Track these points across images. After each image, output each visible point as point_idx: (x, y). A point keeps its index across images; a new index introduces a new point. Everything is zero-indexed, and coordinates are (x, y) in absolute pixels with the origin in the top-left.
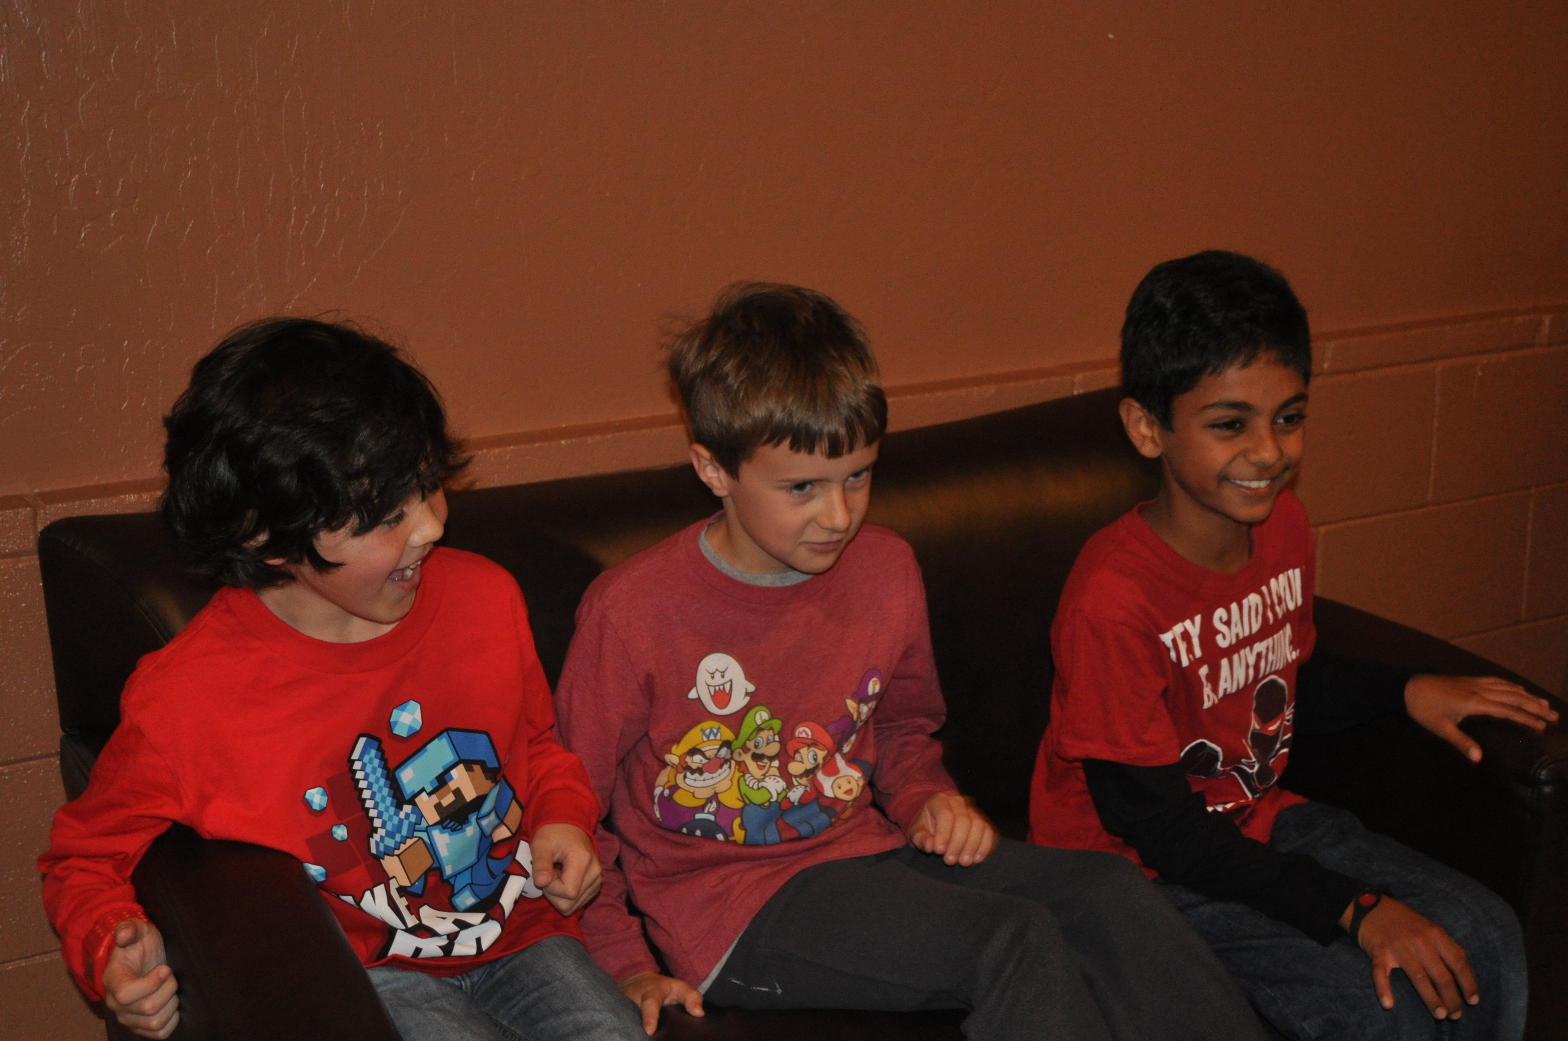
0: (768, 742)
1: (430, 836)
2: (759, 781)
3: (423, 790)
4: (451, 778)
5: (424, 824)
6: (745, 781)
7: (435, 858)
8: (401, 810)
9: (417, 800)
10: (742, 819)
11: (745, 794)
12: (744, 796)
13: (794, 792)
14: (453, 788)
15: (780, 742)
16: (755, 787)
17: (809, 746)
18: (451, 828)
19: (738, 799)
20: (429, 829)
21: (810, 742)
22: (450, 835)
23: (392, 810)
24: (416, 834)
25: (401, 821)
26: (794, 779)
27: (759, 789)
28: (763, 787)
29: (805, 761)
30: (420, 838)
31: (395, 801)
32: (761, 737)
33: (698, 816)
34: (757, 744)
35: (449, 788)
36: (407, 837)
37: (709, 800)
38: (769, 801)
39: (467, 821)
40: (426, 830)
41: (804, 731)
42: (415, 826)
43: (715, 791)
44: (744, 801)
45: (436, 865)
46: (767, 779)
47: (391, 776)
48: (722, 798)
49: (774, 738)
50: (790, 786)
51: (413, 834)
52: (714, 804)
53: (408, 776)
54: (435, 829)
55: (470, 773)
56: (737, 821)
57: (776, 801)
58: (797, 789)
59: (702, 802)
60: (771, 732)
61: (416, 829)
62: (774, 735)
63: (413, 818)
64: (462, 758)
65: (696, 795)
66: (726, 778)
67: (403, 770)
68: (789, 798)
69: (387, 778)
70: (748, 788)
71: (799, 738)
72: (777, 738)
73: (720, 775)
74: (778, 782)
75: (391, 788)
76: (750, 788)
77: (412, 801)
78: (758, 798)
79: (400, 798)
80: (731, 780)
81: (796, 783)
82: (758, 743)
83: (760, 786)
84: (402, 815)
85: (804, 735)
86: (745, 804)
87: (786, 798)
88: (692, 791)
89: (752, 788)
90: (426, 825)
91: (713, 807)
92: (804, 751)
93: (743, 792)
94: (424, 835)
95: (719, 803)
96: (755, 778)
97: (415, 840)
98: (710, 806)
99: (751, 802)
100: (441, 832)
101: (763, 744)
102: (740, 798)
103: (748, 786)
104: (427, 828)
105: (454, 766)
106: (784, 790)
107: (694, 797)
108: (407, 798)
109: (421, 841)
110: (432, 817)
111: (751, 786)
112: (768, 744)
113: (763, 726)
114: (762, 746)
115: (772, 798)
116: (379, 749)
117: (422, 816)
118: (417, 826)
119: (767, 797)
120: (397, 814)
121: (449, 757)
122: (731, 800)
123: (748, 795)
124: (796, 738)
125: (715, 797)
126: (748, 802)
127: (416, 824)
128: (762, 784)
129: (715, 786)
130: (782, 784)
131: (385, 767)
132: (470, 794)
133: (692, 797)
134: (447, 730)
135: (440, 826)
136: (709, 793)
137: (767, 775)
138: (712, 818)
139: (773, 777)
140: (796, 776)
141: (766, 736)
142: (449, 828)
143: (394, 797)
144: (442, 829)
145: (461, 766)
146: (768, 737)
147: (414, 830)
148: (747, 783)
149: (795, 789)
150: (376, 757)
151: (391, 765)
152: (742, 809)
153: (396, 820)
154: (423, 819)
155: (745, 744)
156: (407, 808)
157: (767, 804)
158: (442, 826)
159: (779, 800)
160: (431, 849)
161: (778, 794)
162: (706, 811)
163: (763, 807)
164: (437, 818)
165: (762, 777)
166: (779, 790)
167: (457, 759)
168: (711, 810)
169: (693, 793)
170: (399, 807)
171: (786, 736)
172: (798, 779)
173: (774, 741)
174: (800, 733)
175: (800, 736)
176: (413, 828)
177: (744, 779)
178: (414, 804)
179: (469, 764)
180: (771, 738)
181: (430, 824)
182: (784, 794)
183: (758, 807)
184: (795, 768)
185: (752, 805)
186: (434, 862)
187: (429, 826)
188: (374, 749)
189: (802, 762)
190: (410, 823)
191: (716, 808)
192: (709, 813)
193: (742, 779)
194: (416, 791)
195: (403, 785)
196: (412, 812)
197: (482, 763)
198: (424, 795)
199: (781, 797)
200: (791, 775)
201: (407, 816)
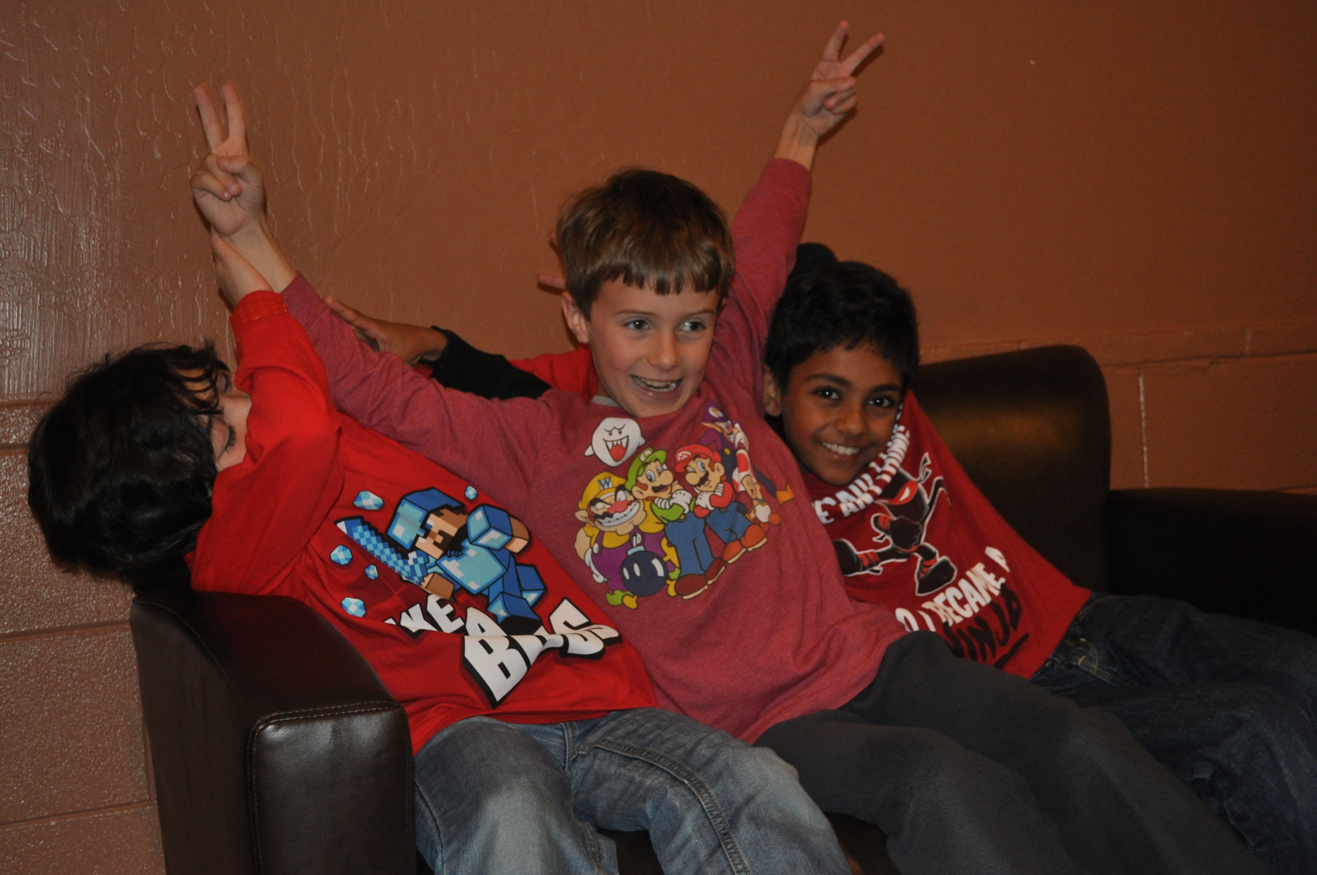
0: (659, 472)
1: (442, 568)
2: (669, 500)
3: (417, 536)
4: (431, 526)
5: (432, 561)
6: (657, 505)
7: (453, 582)
8: (408, 558)
9: (417, 545)
10: (667, 539)
11: (662, 517)
12: (661, 519)
13: (700, 498)
14: (437, 531)
15: (669, 469)
16: (668, 507)
17: (694, 459)
18: (454, 555)
19: (657, 523)
20: (438, 562)
21: (692, 457)
22: (457, 560)
23: (401, 562)
24: (429, 571)
25: (412, 567)
26: (695, 489)
27: (671, 507)
28: (674, 504)
29: (697, 470)
30: (434, 573)
31: (399, 555)
32: (650, 470)
33: (630, 552)
34: (649, 477)
35: (434, 533)
36: (423, 577)
37: (632, 534)
38: (683, 514)
39: (463, 548)
40: (436, 564)
41: (683, 454)
42: (426, 566)
43: (634, 525)
44: (662, 523)
45: (457, 587)
46: (674, 496)
47: (386, 537)
48: (642, 528)
49: (662, 468)
50: (695, 496)
51: (427, 572)
52: (639, 535)
53: (399, 531)
54: (442, 561)
55: (443, 517)
56: (664, 542)
57: (690, 511)
58: (702, 495)
59: (627, 538)
60: (658, 463)
61: (427, 567)
62: (662, 465)
63: (421, 560)
64: (429, 509)
65: (619, 532)
66: (639, 510)
67: (393, 529)
68: (699, 505)
69: (383, 541)
70: (661, 510)
71: (682, 461)
72: (665, 467)
73: (631, 510)
74: (684, 494)
75: (390, 547)
76: (664, 509)
77: (413, 548)
78: (673, 515)
79: (402, 551)
80: (644, 510)
81: (698, 492)
82: (649, 475)
83: (671, 504)
84: (411, 562)
85: (685, 457)
86: (665, 524)
87: (696, 506)
88: (614, 530)
89: (665, 509)
90: (434, 560)
91: (638, 539)
92: (692, 463)
93: (659, 516)
94: (436, 569)
95: (643, 534)
96: (664, 499)
97: (430, 576)
98: (636, 539)
99: (669, 521)
100: (449, 561)
101: (655, 476)
102: (658, 521)
103: (661, 508)
104: (436, 562)
105: (427, 518)
106: (691, 500)
107: (618, 534)
108: (408, 548)
109: (436, 575)
110: (436, 553)
111: (663, 507)
112: (660, 474)
113: (648, 461)
114: (655, 478)
115: (684, 510)
116: (363, 523)
117: (428, 555)
118: (427, 565)
119: (681, 511)
120: (406, 563)
121: (418, 514)
122: (653, 527)
123: (664, 516)
124: (679, 462)
125: (636, 530)
126: (666, 522)
127: (425, 563)
128: (672, 501)
129: (631, 520)
130: (688, 496)
131: (377, 534)
132: (452, 531)
133: (618, 537)
134: (404, 497)
135: (446, 557)
136: (630, 528)
137: (672, 492)
138: (641, 548)
139: (678, 492)
140: (695, 486)
141: (655, 466)
142: (453, 556)
143: (397, 552)
144: (449, 559)
145: (432, 516)
146: (656, 468)
147: (427, 569)
148: (659, 506)
149: (699, 496)
150: (364, 530)
151: (381, 529)
152: (664, 530)
153: (407, 568)
154: (430, 557)
155: (637, 481)
156: (412, 555)
157: (683, 517)
158: (447, 556)
159: (692, 510)
160: (447, 576)
161: (689, 505)
162: (634, 545)
163: (679, 521)
164: (439, 552)
165: (670, 495)
166: (688, 501)
167: (426, 513)
168: (639, 542)
169: (616, 532)
170: (405, 557)
171: (671, 463)
172: (698, 488)
173: (664, 470)
174: (680, 457)
175: (682, 458)
176: (425, 568)
177: (654, 503)
178: (417, 549)
179: (437, 512)
180: (659, 468)
181: (437, 558)
182: (693, 503)
183: (676, 523)
184: (692, 479)
185: (670, 523)
186: (454, 586)
187: (437, 560)
188: (360, 525)
189: (695, 472)
190: (421, 565)
191: (642, 539)
192: (638, 545)
193: (653, 505)
194: (413, 538)
195: (400, 540)
196: (418, 555)
197: (447, 507)
198: (421, 540)
199: (692, 506)
200: (692, 486)
201: (415, 561)
